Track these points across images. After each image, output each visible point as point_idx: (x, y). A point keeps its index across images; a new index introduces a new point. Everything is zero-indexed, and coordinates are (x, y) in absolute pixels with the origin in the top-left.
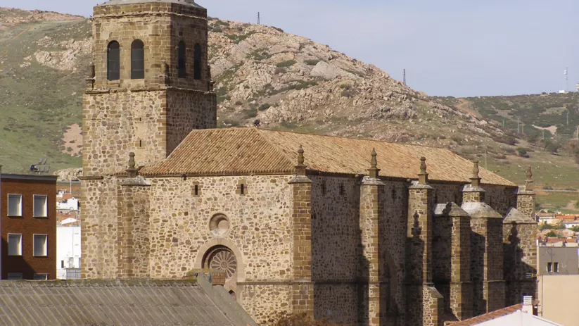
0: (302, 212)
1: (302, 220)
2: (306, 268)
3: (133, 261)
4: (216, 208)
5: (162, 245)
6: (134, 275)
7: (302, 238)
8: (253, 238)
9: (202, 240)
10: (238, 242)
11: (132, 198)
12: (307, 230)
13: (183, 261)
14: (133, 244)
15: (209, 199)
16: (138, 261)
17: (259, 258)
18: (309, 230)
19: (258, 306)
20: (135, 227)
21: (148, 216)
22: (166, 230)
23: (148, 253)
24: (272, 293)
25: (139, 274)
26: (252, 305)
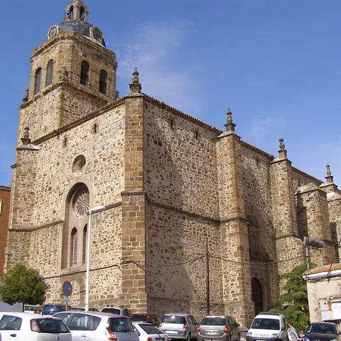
0: (133, 124)
1: (133, 132)
2: (137, 179)
3: (18, 211)
4: (78, 151)
5: (42, 196)
6: (17, 223)
7: (133, 149)
8: (102, 168)
9: (67, 183)
10: (91, 176)
11: (21, 160)
12: (139, 142)
13: (54, 206)
14: (19, 197)
15: (73, 146)
16: (23, 211)
17: (105, 185)
18: (140, 141)
19: (103, 231)
20: (22, 183)
21: (35, 174)
22: (45, 182)
23: (32, 205)
24: (113, 216)
25: (23, 222)
26: (98, 233)
